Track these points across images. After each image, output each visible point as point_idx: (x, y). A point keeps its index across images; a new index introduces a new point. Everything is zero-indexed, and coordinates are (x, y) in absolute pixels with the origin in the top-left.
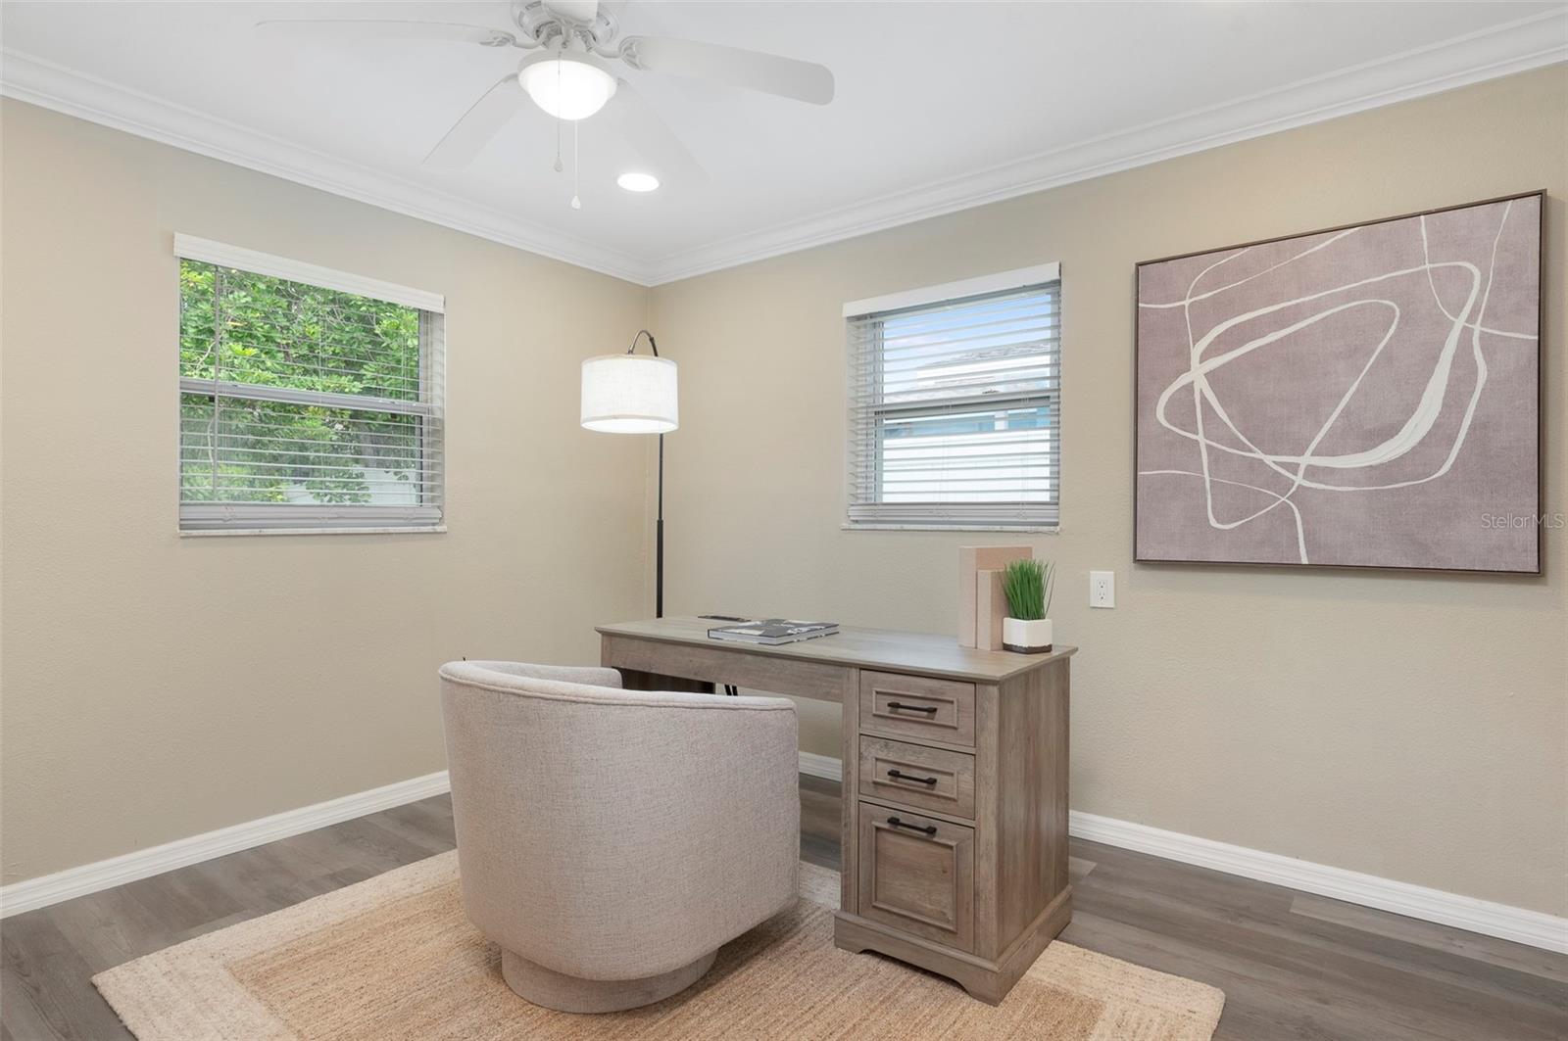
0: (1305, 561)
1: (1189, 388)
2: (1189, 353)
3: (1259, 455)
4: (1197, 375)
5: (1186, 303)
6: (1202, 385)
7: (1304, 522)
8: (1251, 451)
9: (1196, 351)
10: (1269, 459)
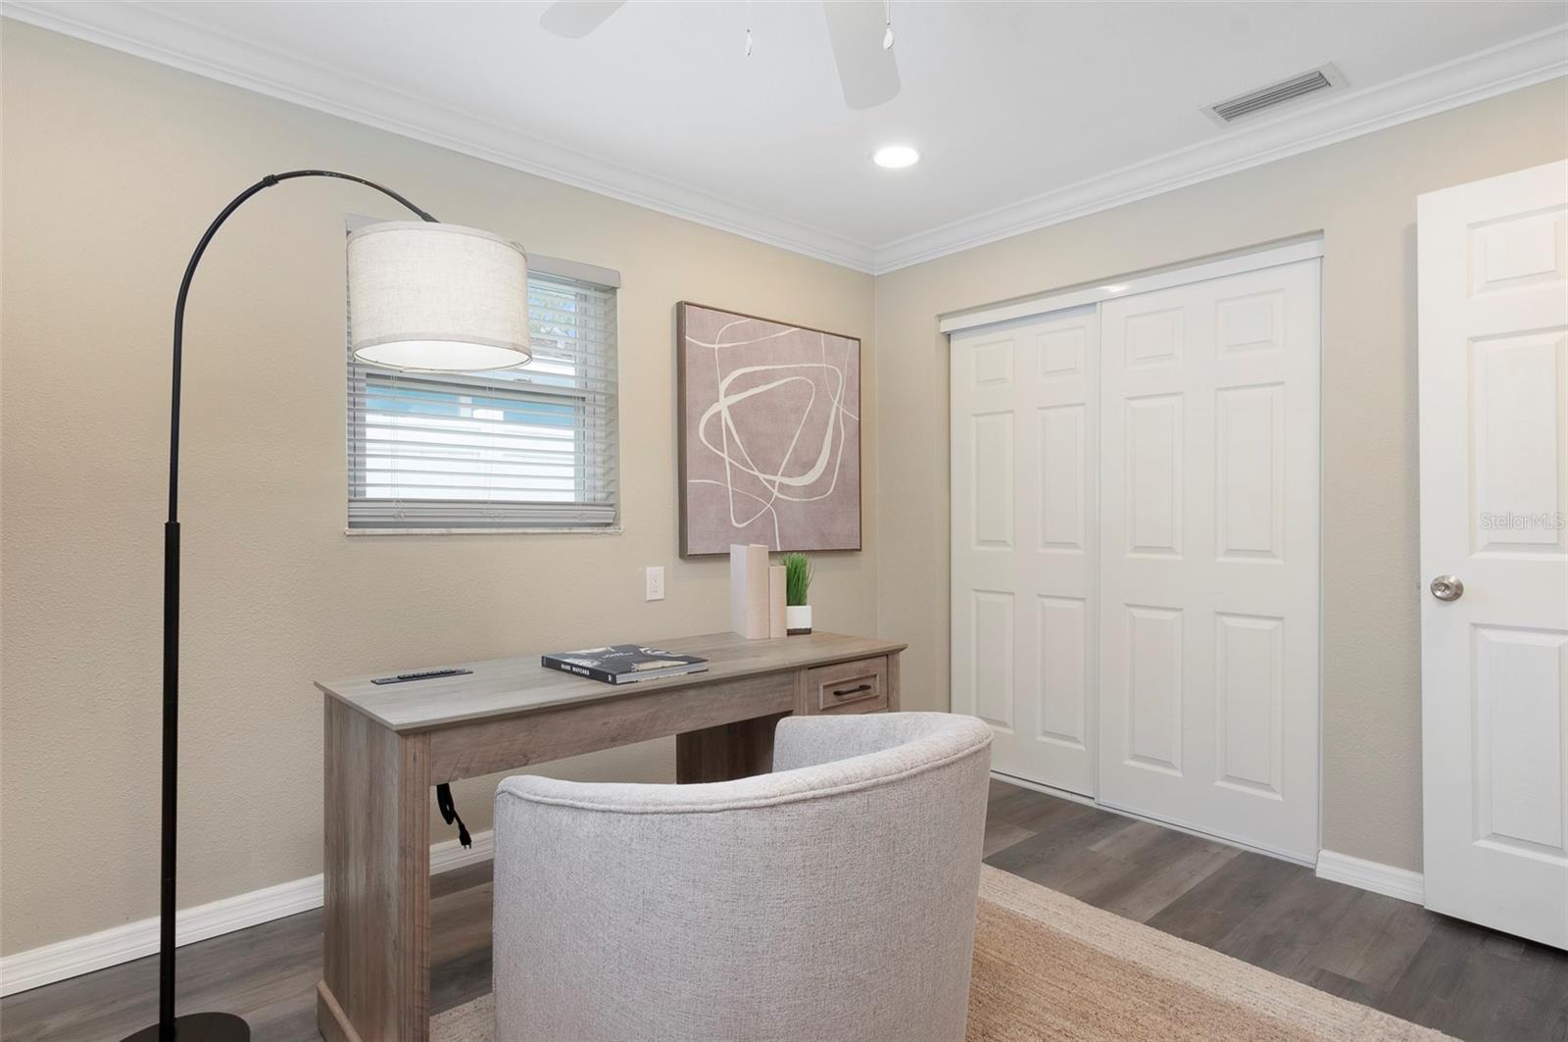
0: (779, 549)
1: (718, 415)
2: (718, 387)
3: (756, 473)
4: (722, 405)
5: (716, 346)
6: (726, 415)
7: (779, 522)
8: (753, 470)
9: (723, 386)
10: (762, 476)
